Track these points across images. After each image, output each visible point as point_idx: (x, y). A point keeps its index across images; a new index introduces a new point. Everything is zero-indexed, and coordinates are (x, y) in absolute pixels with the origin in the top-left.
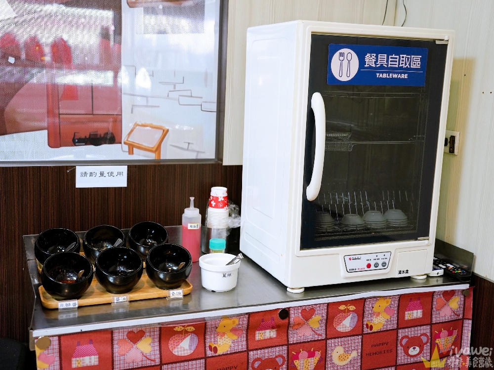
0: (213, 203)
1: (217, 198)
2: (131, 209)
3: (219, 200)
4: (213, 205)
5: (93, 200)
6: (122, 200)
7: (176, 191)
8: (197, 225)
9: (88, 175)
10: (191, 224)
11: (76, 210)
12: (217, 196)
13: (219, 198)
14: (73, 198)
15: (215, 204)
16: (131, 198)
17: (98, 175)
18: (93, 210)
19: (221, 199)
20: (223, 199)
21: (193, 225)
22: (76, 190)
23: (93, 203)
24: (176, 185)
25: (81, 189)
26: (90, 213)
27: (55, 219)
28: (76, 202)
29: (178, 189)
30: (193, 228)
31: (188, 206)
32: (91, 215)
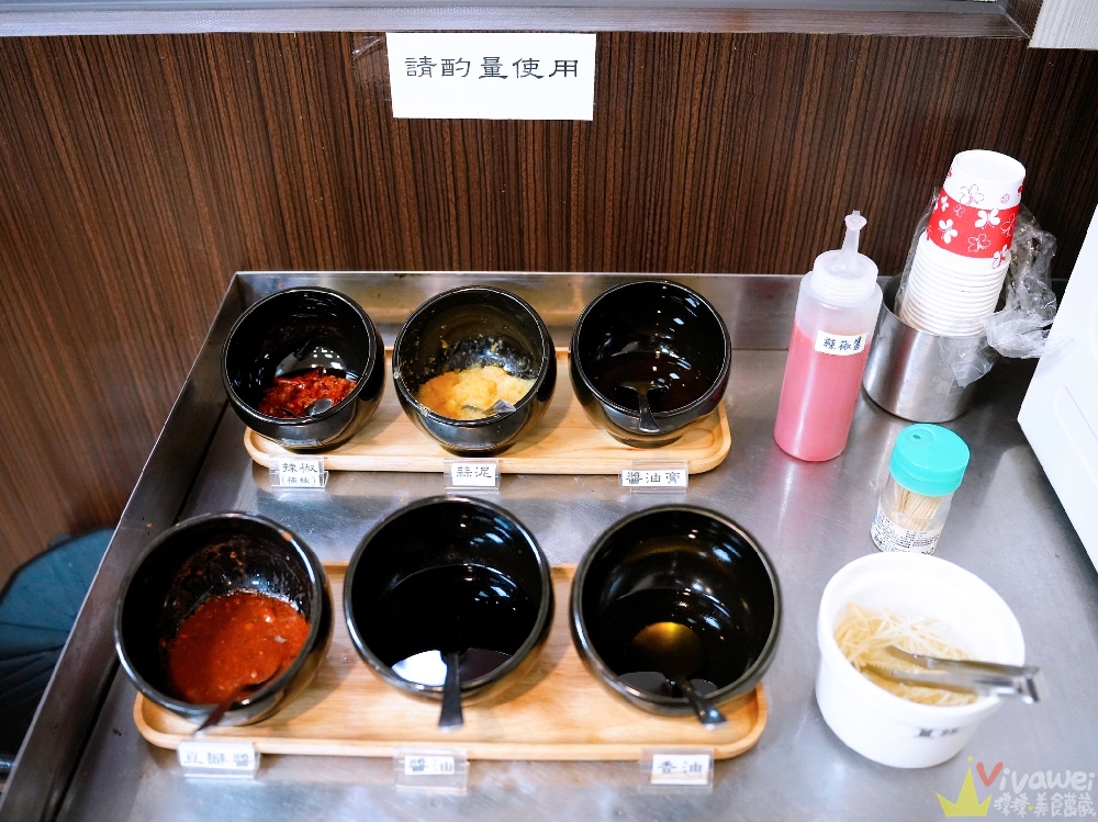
0: (948, 230)
1: (972, 213)
2: (609, 204)
3: (979, 224)
4: (947, 239)
5: (461, 165)
6: (574, 171)
7: (798, 145)
8: (858, 341)
9: (437, 71)
10: (832, 337)
11: (403, 200)
12: (973, 205)
13: (981, 214)
14: (387, 153)
15: (955, 233)
16: (611, 163)
17: (477, 69)
18: (463, 201)
19: (989, 219)
20: (996, 221)
21: (839, 339)
22: (394, 126)
23: (460, 174)
24: (800, 126)
25: (412, 124)
26: (452, 210)
27: (332, 226)
28: (399, 170)
29: (807, 140)
30: (836, 351)
31: (837, 244)
32: (457, 219)
